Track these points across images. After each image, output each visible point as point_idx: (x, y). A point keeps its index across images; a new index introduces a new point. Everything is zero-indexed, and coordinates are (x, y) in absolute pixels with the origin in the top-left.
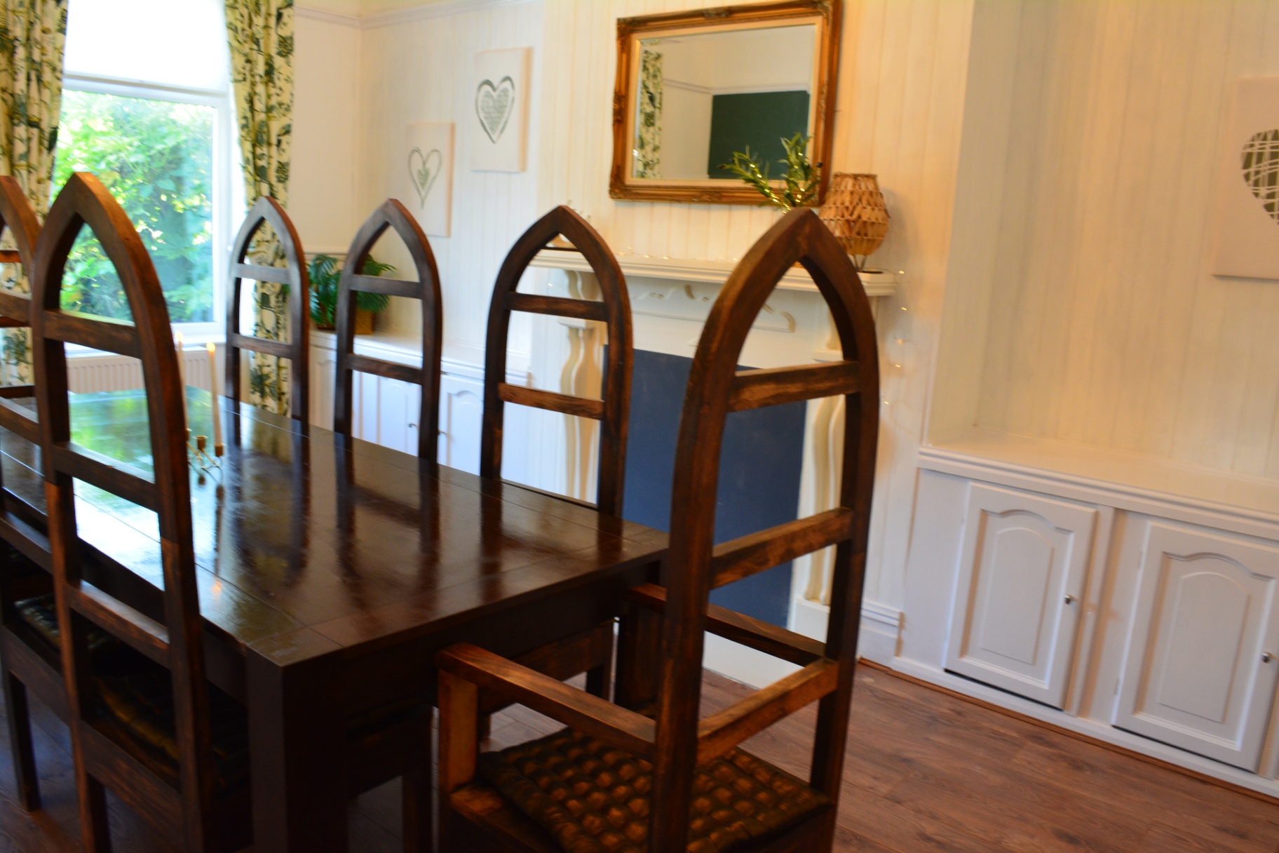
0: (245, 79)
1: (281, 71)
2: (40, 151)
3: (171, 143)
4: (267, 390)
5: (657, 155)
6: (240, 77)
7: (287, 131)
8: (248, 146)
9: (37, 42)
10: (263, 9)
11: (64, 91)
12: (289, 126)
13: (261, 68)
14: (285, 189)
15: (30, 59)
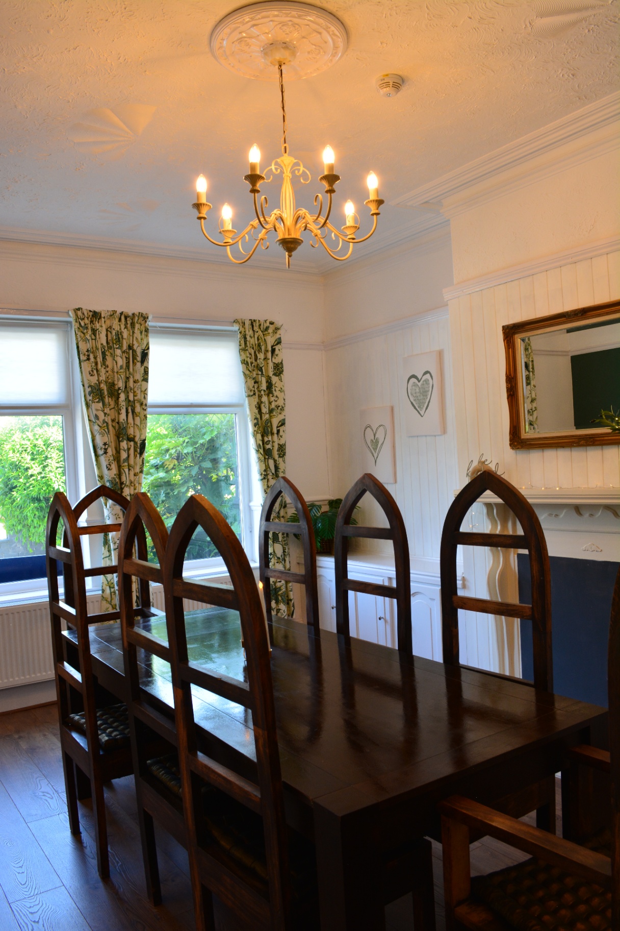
0: (254, 394)
1: (276, 385)
2: (135, 456)
3: (207, 437)
4: (280, 598)
5: (534, 405)
6: (252, 393)
7: (283, 423)
8: (259, 436)
9: (131, 389)
10: (263, 348)
11: (148, 416)
12: (284, 420)
13: (264, 386)
14: (284, 461)
15: (127, 399)
